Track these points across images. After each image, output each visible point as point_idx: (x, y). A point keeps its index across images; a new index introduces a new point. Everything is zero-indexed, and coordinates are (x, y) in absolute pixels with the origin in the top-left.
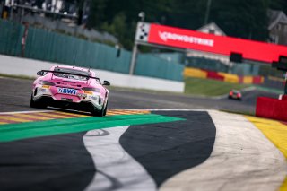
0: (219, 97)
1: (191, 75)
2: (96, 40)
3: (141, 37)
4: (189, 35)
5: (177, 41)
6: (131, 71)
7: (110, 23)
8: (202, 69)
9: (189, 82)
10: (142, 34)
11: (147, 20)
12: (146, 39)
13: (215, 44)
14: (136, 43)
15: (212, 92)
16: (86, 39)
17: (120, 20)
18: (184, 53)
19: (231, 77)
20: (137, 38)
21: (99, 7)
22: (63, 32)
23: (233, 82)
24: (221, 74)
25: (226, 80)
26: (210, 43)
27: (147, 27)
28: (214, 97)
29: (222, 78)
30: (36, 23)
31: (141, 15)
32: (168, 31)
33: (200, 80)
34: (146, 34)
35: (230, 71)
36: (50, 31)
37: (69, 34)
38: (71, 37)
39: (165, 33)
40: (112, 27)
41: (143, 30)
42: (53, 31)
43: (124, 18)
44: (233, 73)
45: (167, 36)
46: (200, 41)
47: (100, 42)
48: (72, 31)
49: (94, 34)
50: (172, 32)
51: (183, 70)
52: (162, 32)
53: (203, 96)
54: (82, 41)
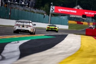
0: (81, 30)
1: (72, 23)
2: (37, 13)
3: (52, 11)
8: (75, 21)
9: (70, 26)
10: (52, 10)
11: (53, 5)
12: (53, 11)
13: (77, 12)
14: (50, 13)
15: (78, 28)
16: (34, 12)
17: (46, 5)
18: (69, 16)
19: (85, 23)
20: (51, 11)
21: (40, 2)
22: (26, 10)
23: (86, 25)
24: (82, 22)
25: (83, 24)
26: (75, 12)
27: (54, 7)
28: (79, 30)
29: (82, 24)
30: (16, 8)
31: (52, 3)
33: (75, 24)
34: (54, 10)
35: (85, 21)
36: (21, 10)
37: (28, 11)
38: (28, 12)
39: (60, 9)
40: (44, 8)
41: (53, 9)
43: (48, 5)
44: (86, 22)
47: (39, 13)
48: (29, 10)
49: (37, 10)
52: (59, 9)
53: (75, 30)
54: (32, 13)
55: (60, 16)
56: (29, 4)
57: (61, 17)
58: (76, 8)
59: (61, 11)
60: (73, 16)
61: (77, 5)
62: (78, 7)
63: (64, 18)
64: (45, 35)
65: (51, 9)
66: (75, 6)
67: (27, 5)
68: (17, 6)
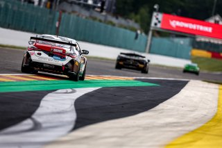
1: (199, 55)
2: (121, 26)
3: (156, 24)
4: (193, 23)
5: (183, 28)
6: (147, 50)
7: (136, 13)
8: (208, 51)
10: (156, 21)
11: (160, 11)
12: (159, 25)
13: (213, 30)
14: (152, 28)
15: (214, 69)
16: (114, 25)
17: (144, 11)
18: (194, 38)
20: (153, 25)
22: (95, 19)
26: (209, 30)
27: (160, 16)
30: (74, 12)
31: (156, 7)
32: (176, 20)
33: (207, 59)
34: (159, 22)
36: (84, 18)
37: (100, 21)
38: (101, 24)
39: (174, 21)
40: (138, 17)
41: (157, 19)
42: (86, 18)
43: (148, 9)
45: (176, 23)
46: (202, 28)
47: (125, 28)
48: (103, 19)
49: (122, 21)
50: (180, 21)
51: (191, 51)
52: (172, 20)
53: (205, 72)
54: (110, 26)
55: (173, 37)
56: (103, 4)
57: (177, 40)
58: (212, 21)
59: (177, 27)
60: (203, 39)
61: (215, 14)
62: (217, 18)
63: (182, 41)
64: (136, 79)
65: (154, 21)
66: (209, 16)
67: (99, 7)
68: (77, 8)
